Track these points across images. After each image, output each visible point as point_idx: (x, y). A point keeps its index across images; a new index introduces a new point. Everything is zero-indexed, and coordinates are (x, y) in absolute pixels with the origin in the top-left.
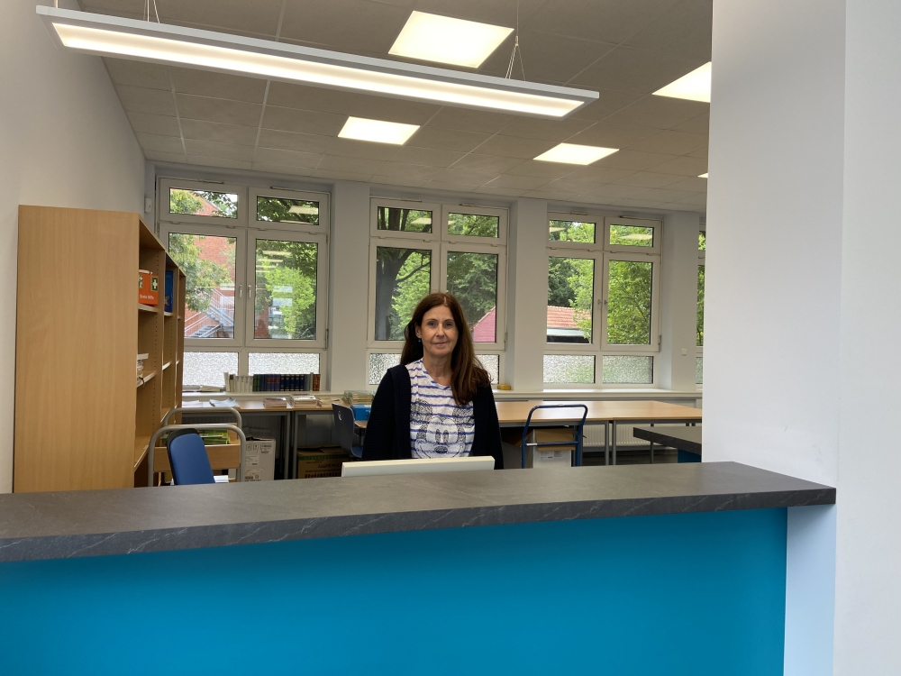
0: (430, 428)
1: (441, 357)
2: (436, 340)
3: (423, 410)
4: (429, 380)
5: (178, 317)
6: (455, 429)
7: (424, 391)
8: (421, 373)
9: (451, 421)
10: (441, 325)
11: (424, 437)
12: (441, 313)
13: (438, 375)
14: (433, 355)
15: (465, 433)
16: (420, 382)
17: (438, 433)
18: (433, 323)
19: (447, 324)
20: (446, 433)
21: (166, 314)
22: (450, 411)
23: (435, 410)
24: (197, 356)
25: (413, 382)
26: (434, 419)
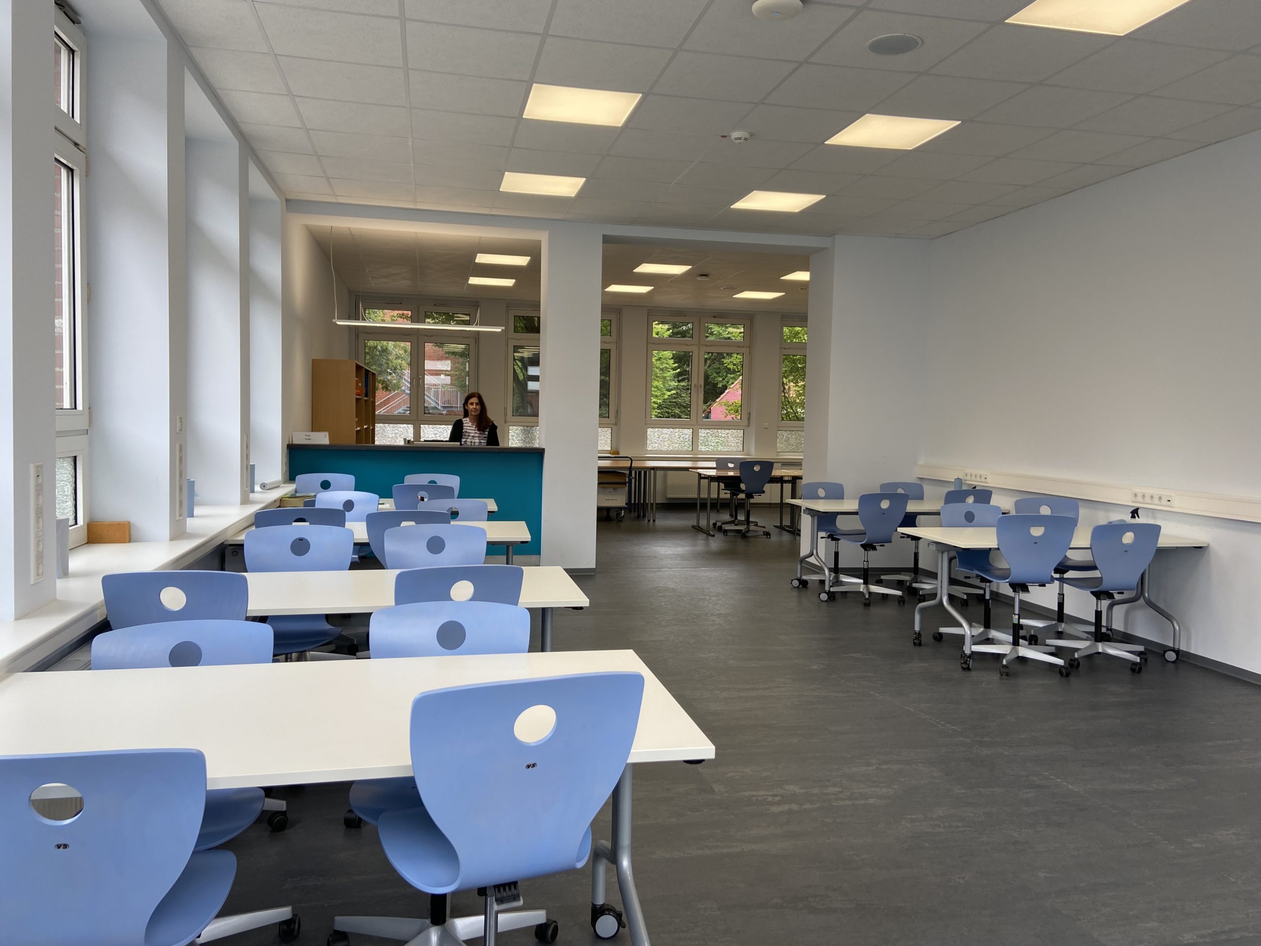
0: (468, 440)
1: (475, 416)
2: (473, 410)
3: (467, 434)
4: (470, 424)
5: (372, 400)
6: (478, 441)
7: (468, 428)
8: (468, 422)
9: (477, 438)
10: (475, 404)
11: (466, 443)
12: (474, 400)
13: (474, 422)
14: (472, 415)
15: (481, 442)
16: (466, 425)
17: (471, 442)
18: (472, 404)
19: (477, 404)
20: (475, 442)
21: (365, 398)
22: (477, 435)
23: (471, 435)
24: (385, 426)
25: (464, 425)
26: (470, 437)
